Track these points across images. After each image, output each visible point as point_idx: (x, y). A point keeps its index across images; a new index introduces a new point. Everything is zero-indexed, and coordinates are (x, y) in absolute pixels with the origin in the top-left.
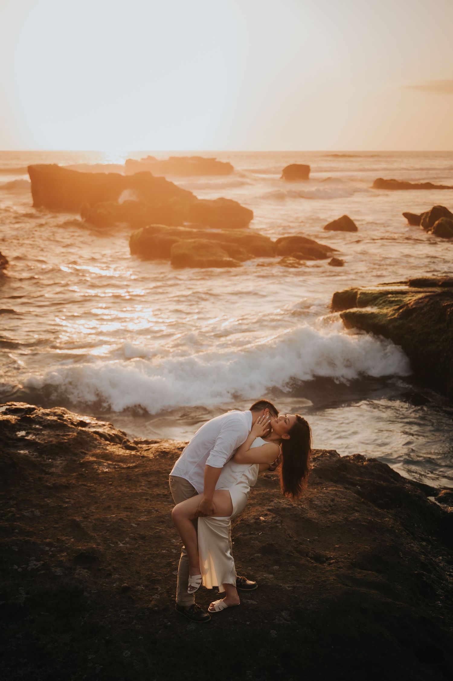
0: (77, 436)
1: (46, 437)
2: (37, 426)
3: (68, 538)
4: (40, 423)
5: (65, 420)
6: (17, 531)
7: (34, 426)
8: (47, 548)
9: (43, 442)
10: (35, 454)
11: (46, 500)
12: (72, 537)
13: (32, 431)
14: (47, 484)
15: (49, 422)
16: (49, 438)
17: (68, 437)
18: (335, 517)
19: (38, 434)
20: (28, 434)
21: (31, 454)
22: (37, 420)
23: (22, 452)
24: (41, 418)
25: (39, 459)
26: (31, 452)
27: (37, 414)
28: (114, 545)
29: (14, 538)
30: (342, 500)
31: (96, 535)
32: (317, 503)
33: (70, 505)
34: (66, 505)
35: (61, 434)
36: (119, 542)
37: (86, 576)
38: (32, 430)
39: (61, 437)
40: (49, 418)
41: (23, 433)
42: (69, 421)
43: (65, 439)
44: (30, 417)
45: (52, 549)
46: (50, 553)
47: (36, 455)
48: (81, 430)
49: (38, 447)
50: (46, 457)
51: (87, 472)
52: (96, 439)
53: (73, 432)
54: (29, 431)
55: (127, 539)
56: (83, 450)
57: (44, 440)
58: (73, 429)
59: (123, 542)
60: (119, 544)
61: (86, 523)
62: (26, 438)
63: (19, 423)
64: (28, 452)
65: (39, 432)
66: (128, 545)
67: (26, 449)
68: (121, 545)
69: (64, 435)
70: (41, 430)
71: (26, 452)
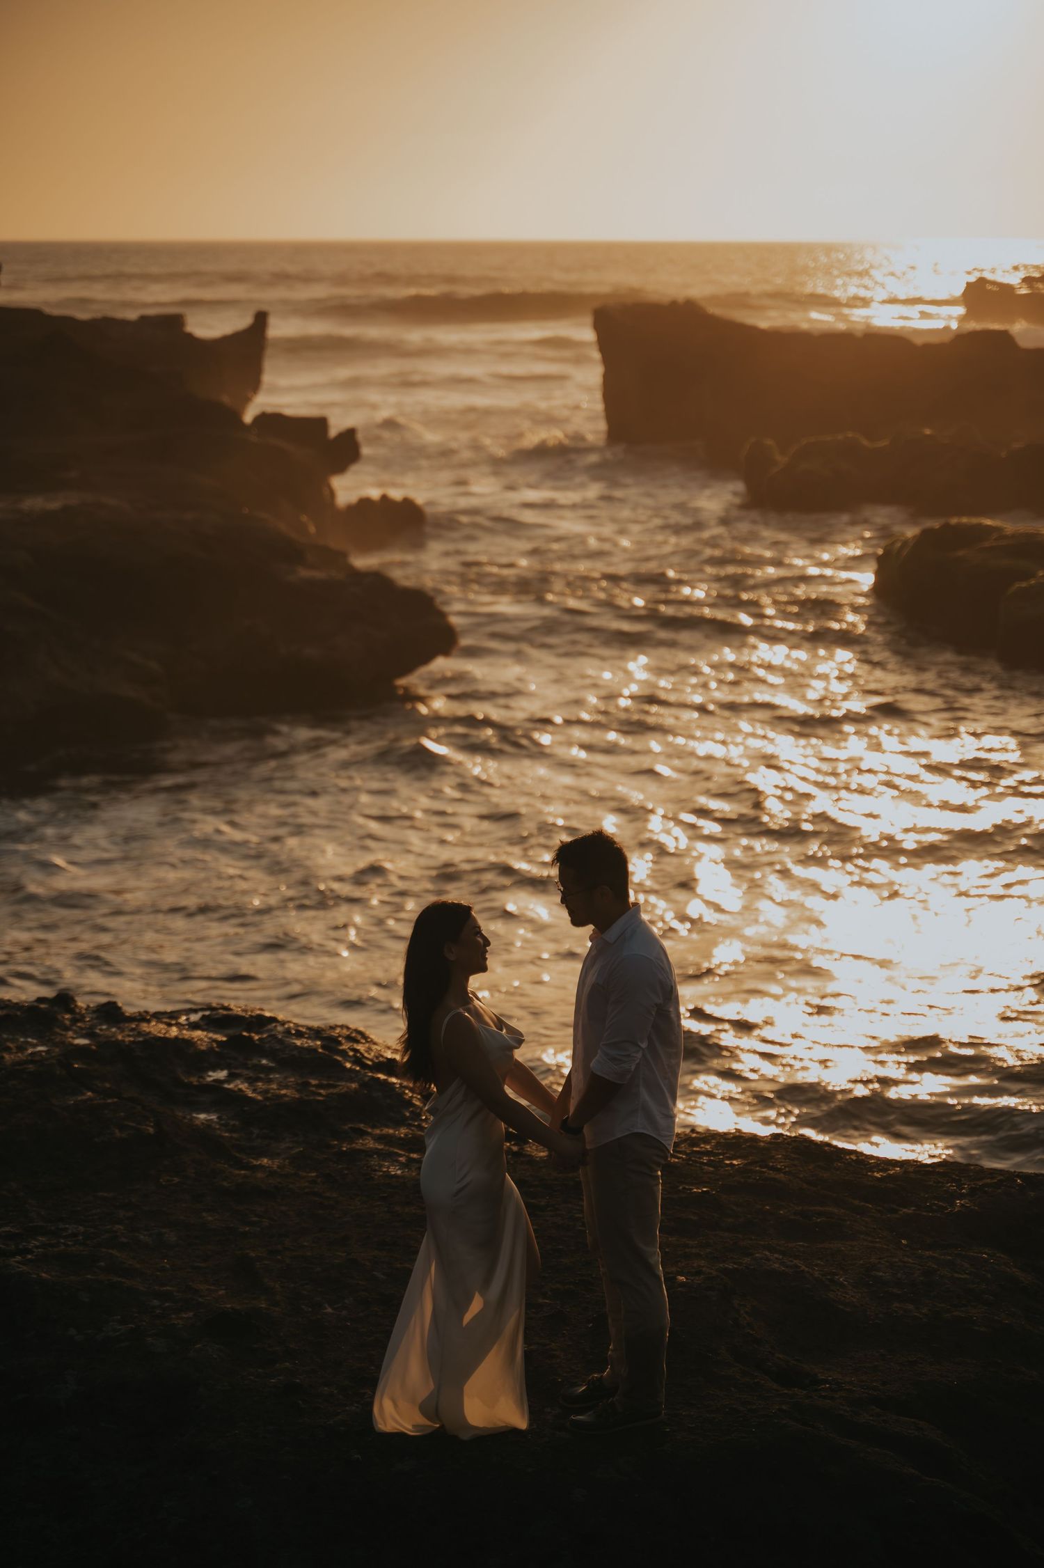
0: (356, 1091)
1: (274, 1086)
2: (264, 1062)
3: (212, 1288)
4: (271, 1054)
5: (344, 1053)
6: (102, 1264)
7: (255, 1061)
8: (156, 1302)
9: (260, 1098)
10: (232, 1123)
11: (204, 1214)
12: (223, 1287)
13: (245, 1072)
14: (225, 1184)
15: (295, 1053)
16: (278, 1089)
17: (331, 1091)
18: (911, 1307)
19: (258, 1079)
20: (232, 1077)
21: (223, 1122)
22: (267, 1045)
23: (202, 1116)
24: (281, 1042)
25: (235, 1135)
26: (224, 1117)
27: (273, 1033)
28: (310, 1309)
29: (89, 1276)
30: (956, 1275)
31: (277, 1286)
32: (881, 1274)
33: (259, 1229)
34: (247, 1229)
35: (314, 1082)
36: (327, 1305)
37: (215, 1356)
38: (248, 1068)
39: (314, 1089)
40: (298, 1043)
41: (222, 1074)
42: (351, 1053)
43: (320, 1094)
44: (250, 1038)
45: (167, 1304)
46: (158, 1311)
47: (234, 1125)
48: (373, 1078)
49: (246, 1108)
50: (256, 1131)
51: (346, 1172)
52: (409, 1103)
53: (352, 1081)
54: (238, 1071)
55: (346, 1301)
56: (362, 1126)
57: (267, 1091)
58: (353, 1075)
59: (336, 1306)
60: (326, 1309)
61: (266, 1262)
62: (226, 1086)
63: (217, 1049)
64: (218, 1118)
65: (262, 1076)
66: (344, 1313)
67: (215, 1111)
68: (329, 1310)
69: (320, 1086)
70: (268, 1070)
71: (214, 1117)
